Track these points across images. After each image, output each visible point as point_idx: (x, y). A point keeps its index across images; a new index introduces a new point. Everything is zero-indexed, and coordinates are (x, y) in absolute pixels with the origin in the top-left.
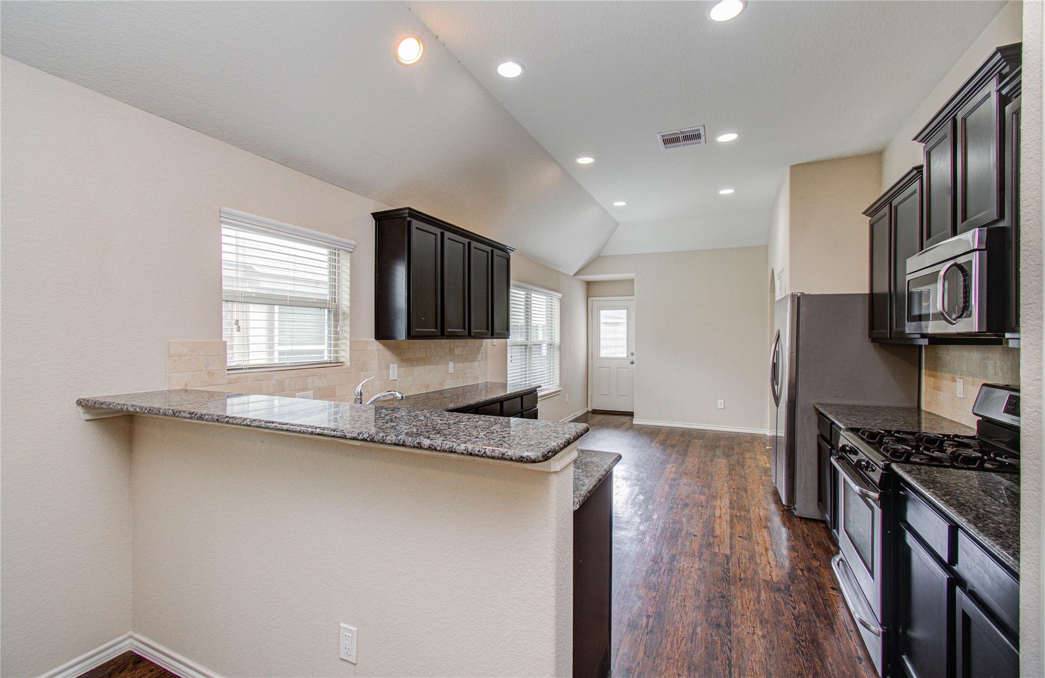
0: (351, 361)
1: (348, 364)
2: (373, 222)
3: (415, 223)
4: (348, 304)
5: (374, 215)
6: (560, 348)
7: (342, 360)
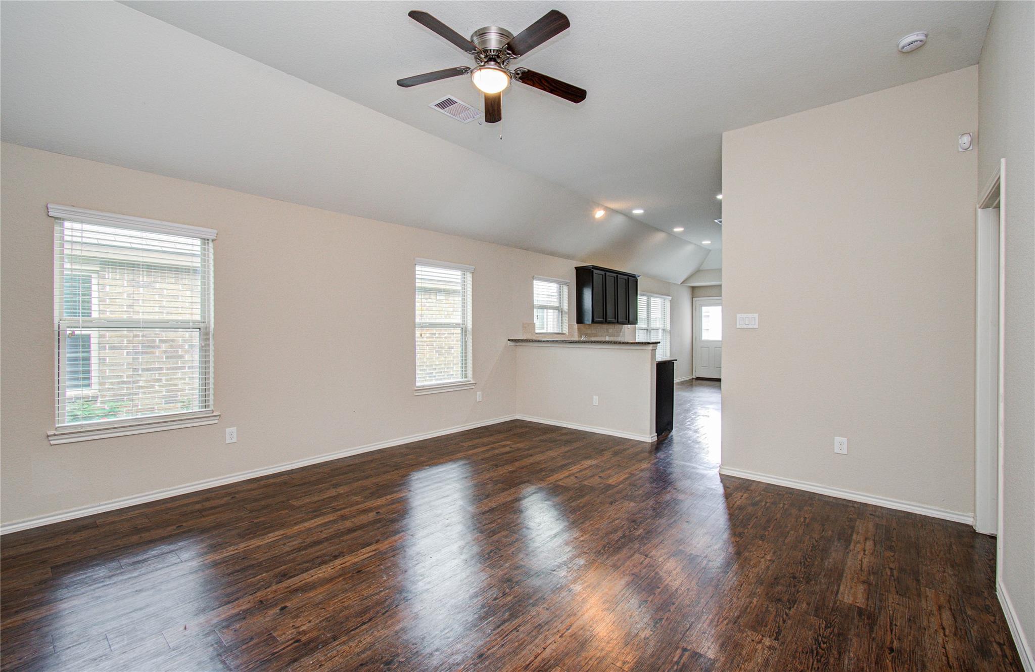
0: (569, 333)
1: (567, 334)
2: (574, 271)
3: (595, 271)
4: (567, 308)
5: (576, 268)
6: (670, 332)
7: (564, 332)
